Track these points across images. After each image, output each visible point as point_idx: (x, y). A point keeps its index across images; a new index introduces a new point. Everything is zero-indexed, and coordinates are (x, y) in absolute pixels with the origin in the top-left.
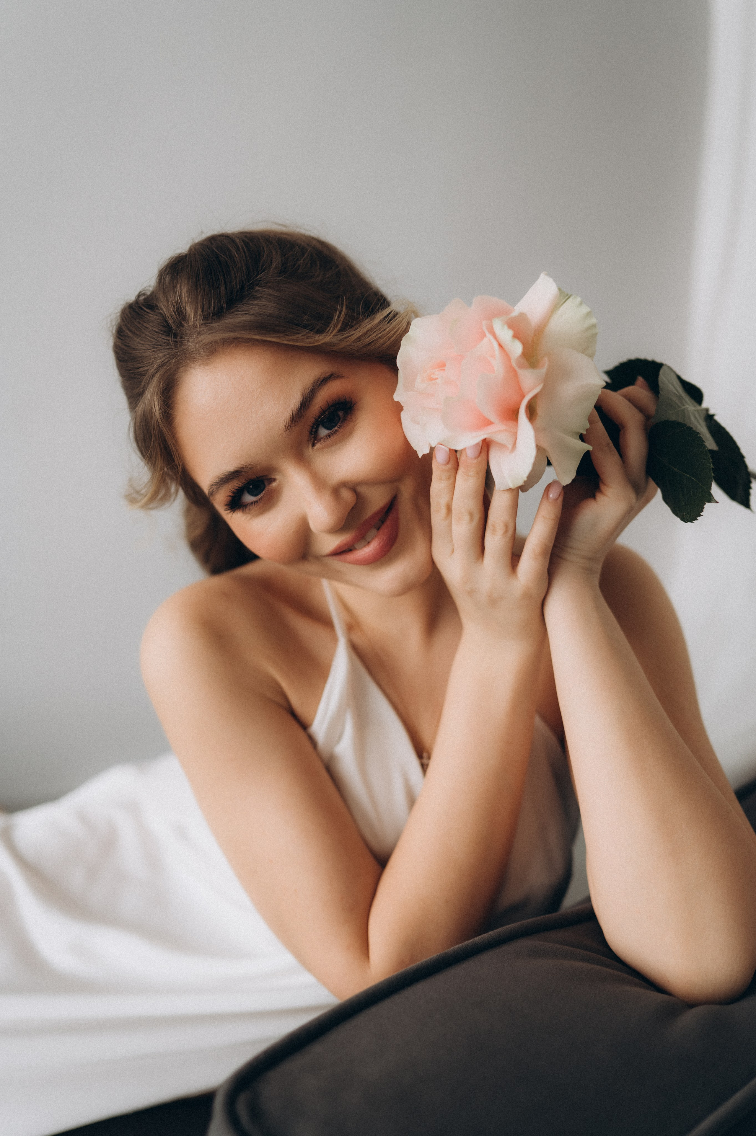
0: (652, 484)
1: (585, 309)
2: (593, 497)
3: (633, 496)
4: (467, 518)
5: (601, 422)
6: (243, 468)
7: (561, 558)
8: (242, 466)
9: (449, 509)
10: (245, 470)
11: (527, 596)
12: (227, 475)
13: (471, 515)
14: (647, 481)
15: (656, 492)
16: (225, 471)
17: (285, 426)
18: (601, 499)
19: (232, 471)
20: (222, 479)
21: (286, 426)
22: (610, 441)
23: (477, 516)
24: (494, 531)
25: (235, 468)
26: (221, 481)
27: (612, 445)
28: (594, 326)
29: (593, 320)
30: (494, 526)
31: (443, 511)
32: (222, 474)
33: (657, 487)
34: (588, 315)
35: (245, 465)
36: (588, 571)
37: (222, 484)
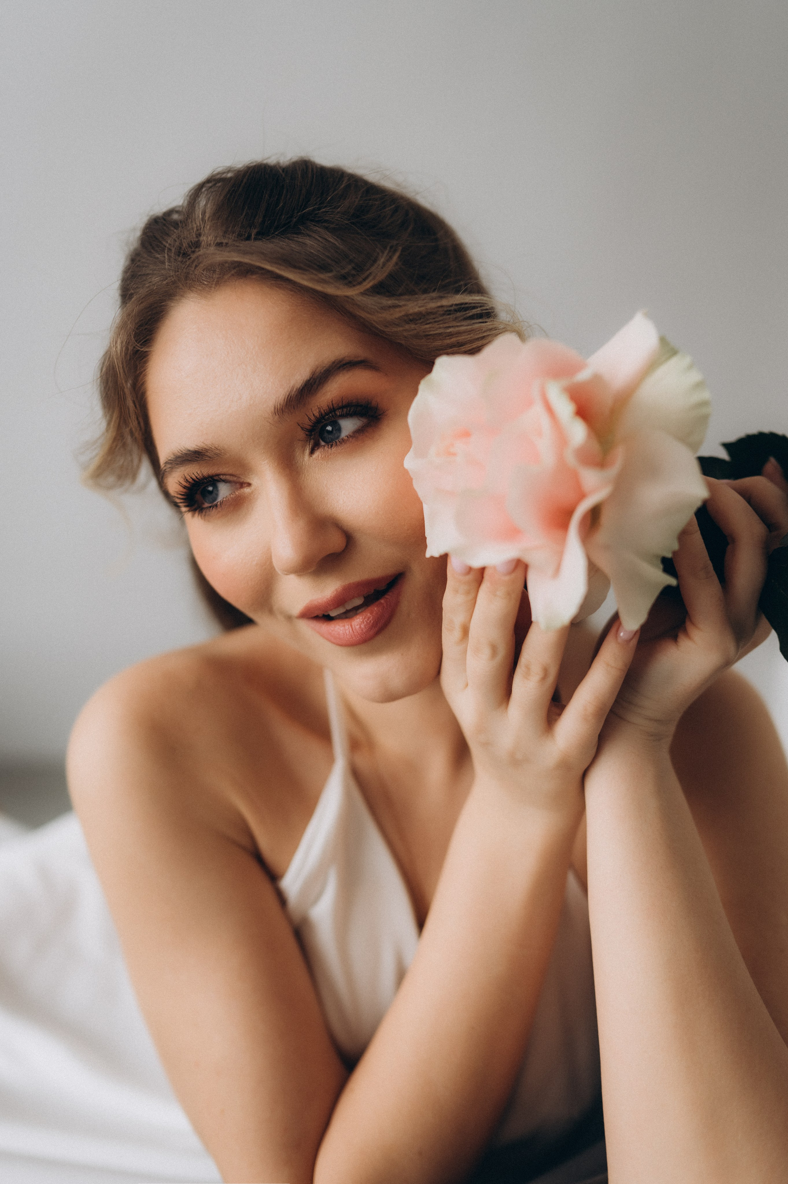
0: (764, 622)
1: (695, 376)
2: (675, 638)
3: (731, 647)
4: (486, 652)
5: (699, 532)
6: (207, 450)
7: (621, 718)
8: (206, 447)
9: (465, 631)
10: (208, 454)
11: (564, 765)
12: (185, 453)
13: (494, 649)
14: (757, 618)
15: (766, 635)
16: (183, 448)
17: (275, 408)
18: (685, 644)
19: (192, 449)
20: (179, 457)
21: (276, 406)
22: (709, 563)
23: (503, 651)
24: (527, 674)
25: (196, 447)
26: (176, 460)
27: (712, 568)
28: (704, 404)
29: (705, 395)
30: (528, 668)
31: (457, 634)
32: (180, 452)
33: (771, 627)
34: (699, 386)
35: (210, 446)
36: (656, 737)
37: (177, 464)
